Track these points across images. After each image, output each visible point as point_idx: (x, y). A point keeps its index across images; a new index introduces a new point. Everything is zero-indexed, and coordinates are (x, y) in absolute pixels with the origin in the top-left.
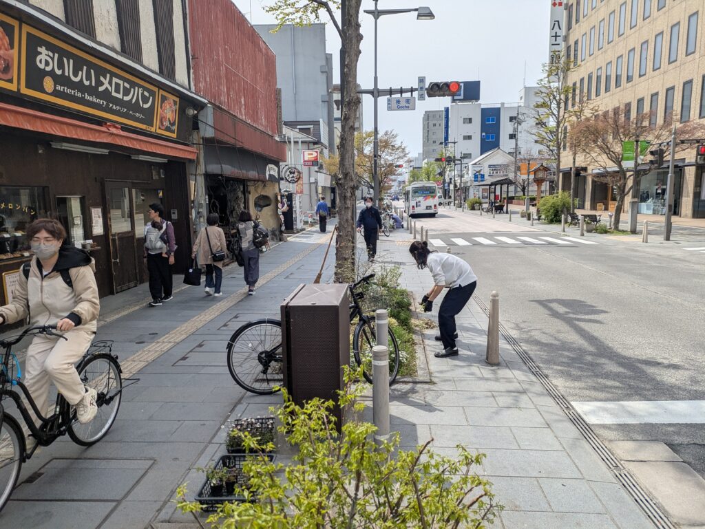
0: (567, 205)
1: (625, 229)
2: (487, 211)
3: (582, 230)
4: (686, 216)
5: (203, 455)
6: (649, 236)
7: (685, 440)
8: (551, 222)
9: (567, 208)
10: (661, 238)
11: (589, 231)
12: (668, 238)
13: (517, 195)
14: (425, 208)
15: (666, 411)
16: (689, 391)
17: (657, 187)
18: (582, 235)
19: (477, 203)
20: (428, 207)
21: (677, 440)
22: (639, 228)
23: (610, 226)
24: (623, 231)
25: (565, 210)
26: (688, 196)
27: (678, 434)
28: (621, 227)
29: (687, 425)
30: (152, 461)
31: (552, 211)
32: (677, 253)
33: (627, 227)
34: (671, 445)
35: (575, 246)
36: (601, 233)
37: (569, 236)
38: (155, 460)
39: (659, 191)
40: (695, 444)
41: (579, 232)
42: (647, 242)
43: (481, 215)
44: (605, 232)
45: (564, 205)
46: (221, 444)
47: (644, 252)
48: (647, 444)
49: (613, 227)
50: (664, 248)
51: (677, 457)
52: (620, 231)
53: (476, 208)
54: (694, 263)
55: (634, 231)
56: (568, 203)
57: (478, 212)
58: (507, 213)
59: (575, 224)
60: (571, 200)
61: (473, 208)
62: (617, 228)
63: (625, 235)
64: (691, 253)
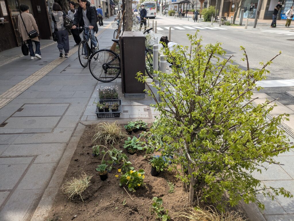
0: (213, 13)
1: (237, 24)
2: (178, 17)
3: (220, 24)
4: (261, 18)
5: (90, 102)
6: (248, 27)
7: (272, 92)
8: (206, 21)
9: (213, 14)
10: (252, 27)
11: (223, 24)
12: (255, 27)
13: (190, 9)
14: (150, 14)
15: (264, 84)
16: (271, 77)
17: (251, 5)
18: (220, 26)
19: (173, 12)
20: (152, 14)
21: (269, 92)
22: (243, 23)
23: (231, 22)
24: (236, 25)
25: (212, 15)
26: (263, 9)
27: (269, 90)
28: (236, 23)
29: (272, 88)
30: (69, 104)
31: (207, 15)
32: (259, 33)
33: (239, 23)
34: (267, 94)
35: (218, 30)
36: (228, 25)
37: (214, 26)
38: (70, 104)
39: (252, 7)
40: (275, 93)
41: (219, 25)
42: (246, 29)
43: (175, 18)
44: (229, 25)
45: (212, 13)
46: (96, 98)
47: (246, 32)
48: (259, 94)
49: (232, 22)
50: (254, 31)
51: (269, 97)
52: (235, 24)
53: (172, 15)
54: (266, 36)
55: (241, 25)
56: (214, 12)
57: (174, 17)
58: (186, 17)
59: (216, 22)
60: (216, 10)
61: (171, 15)
62: (234, 23)
63: (237, 26)
64: (265, 33)
